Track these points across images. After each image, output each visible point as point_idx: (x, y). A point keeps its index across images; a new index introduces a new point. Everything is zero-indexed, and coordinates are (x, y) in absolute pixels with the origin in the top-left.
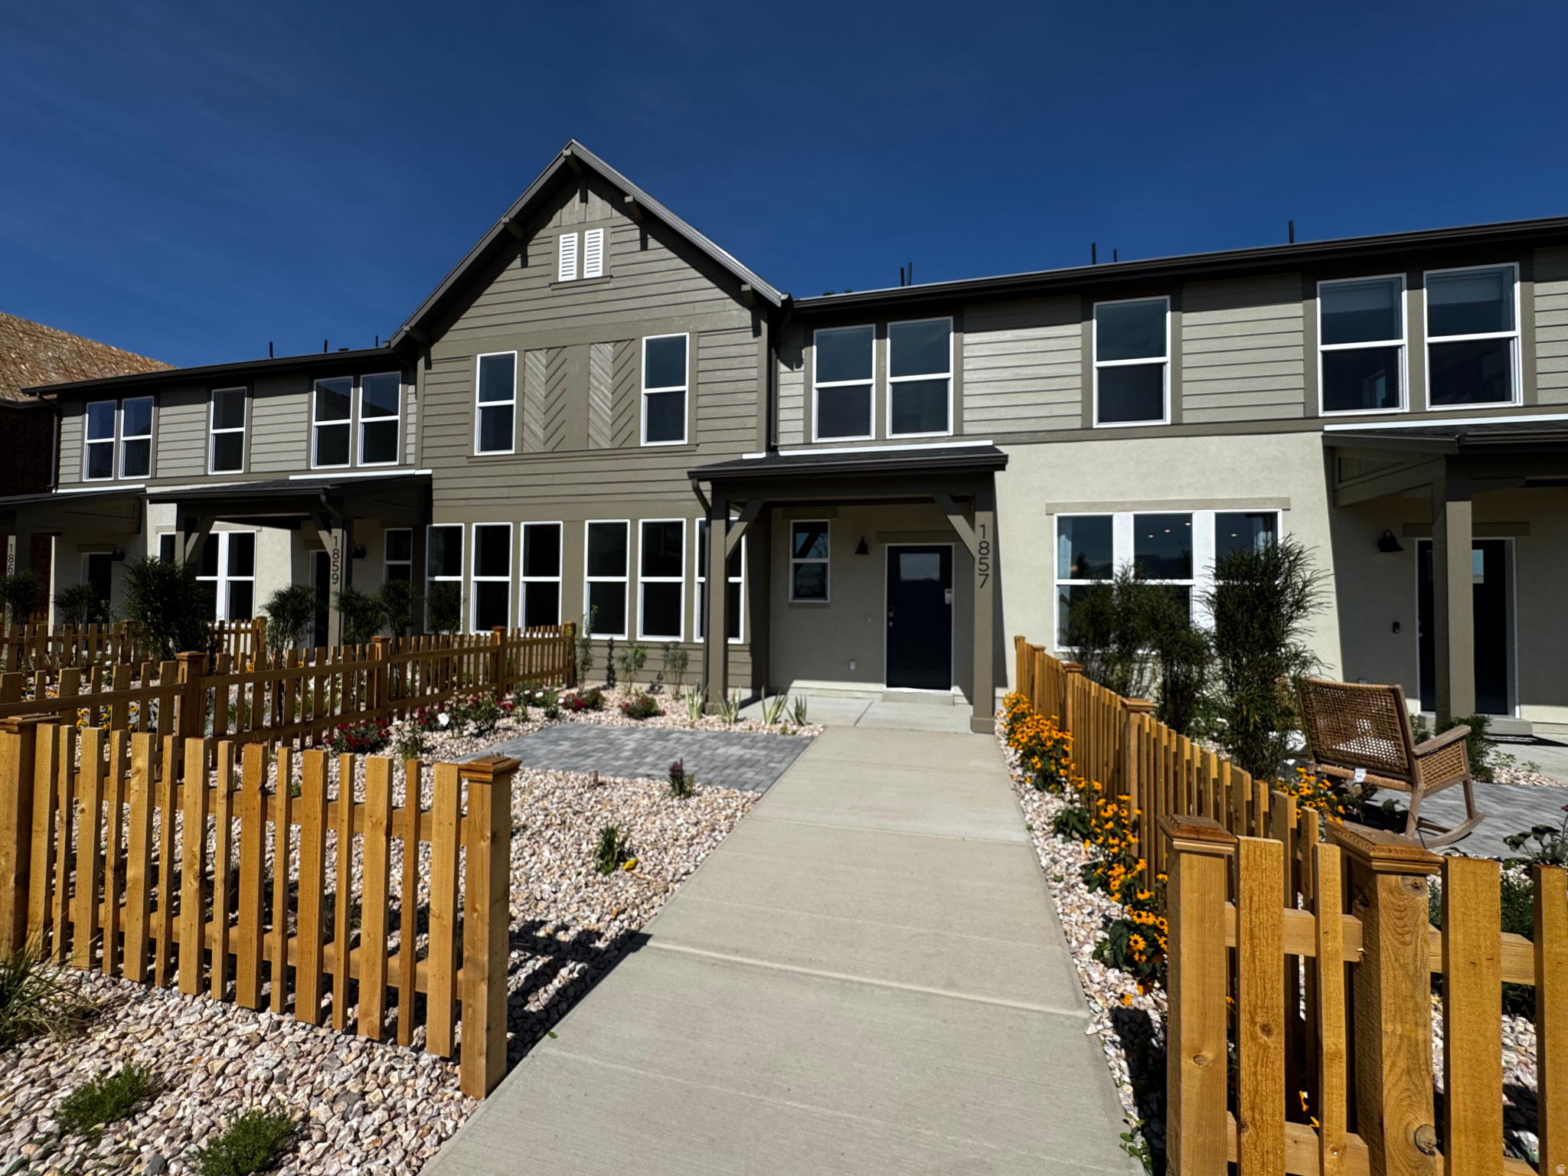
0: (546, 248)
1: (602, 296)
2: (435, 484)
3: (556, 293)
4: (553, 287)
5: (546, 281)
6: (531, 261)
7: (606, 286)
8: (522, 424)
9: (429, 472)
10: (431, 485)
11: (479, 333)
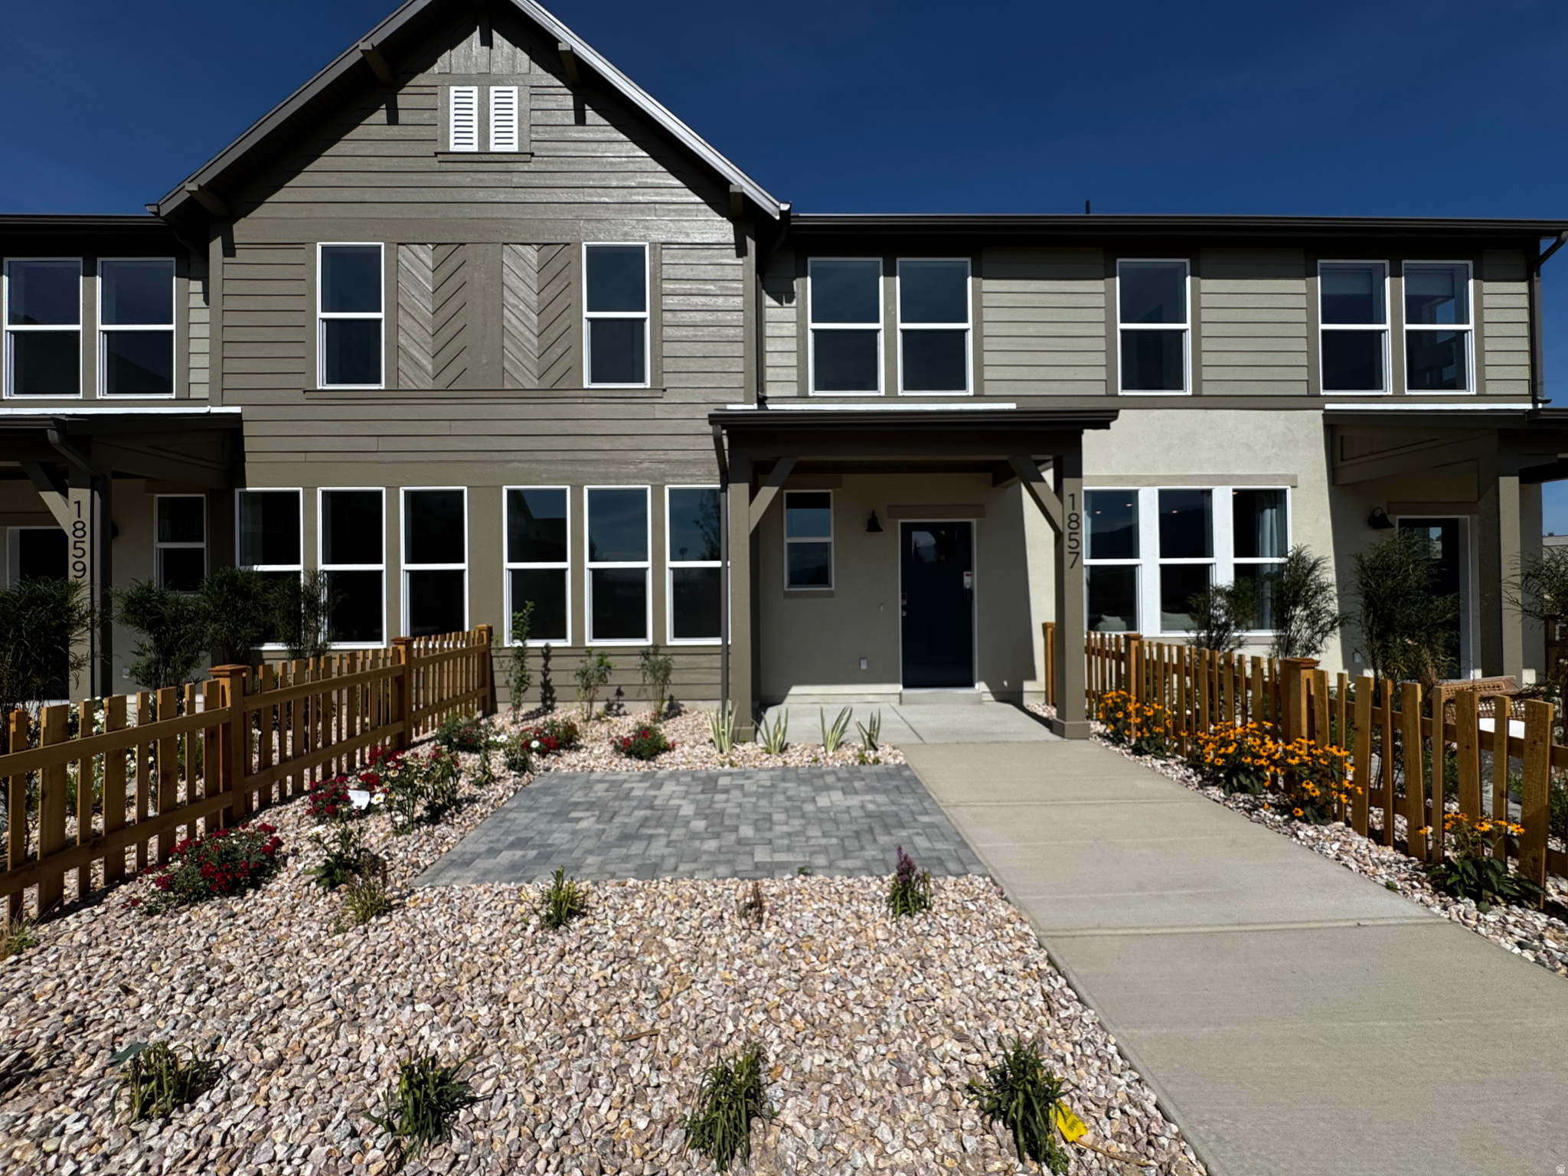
0: (427, 102)
1: (516, 179)
2: (247, 430)
3: (445, 166)
4: (440, 157)
5: (430, 149)
6: (403, 117)
7: (525, 167)
8: (396, 349)
9: (237, 410)
10: (241, 429)
11: (319, 211)
